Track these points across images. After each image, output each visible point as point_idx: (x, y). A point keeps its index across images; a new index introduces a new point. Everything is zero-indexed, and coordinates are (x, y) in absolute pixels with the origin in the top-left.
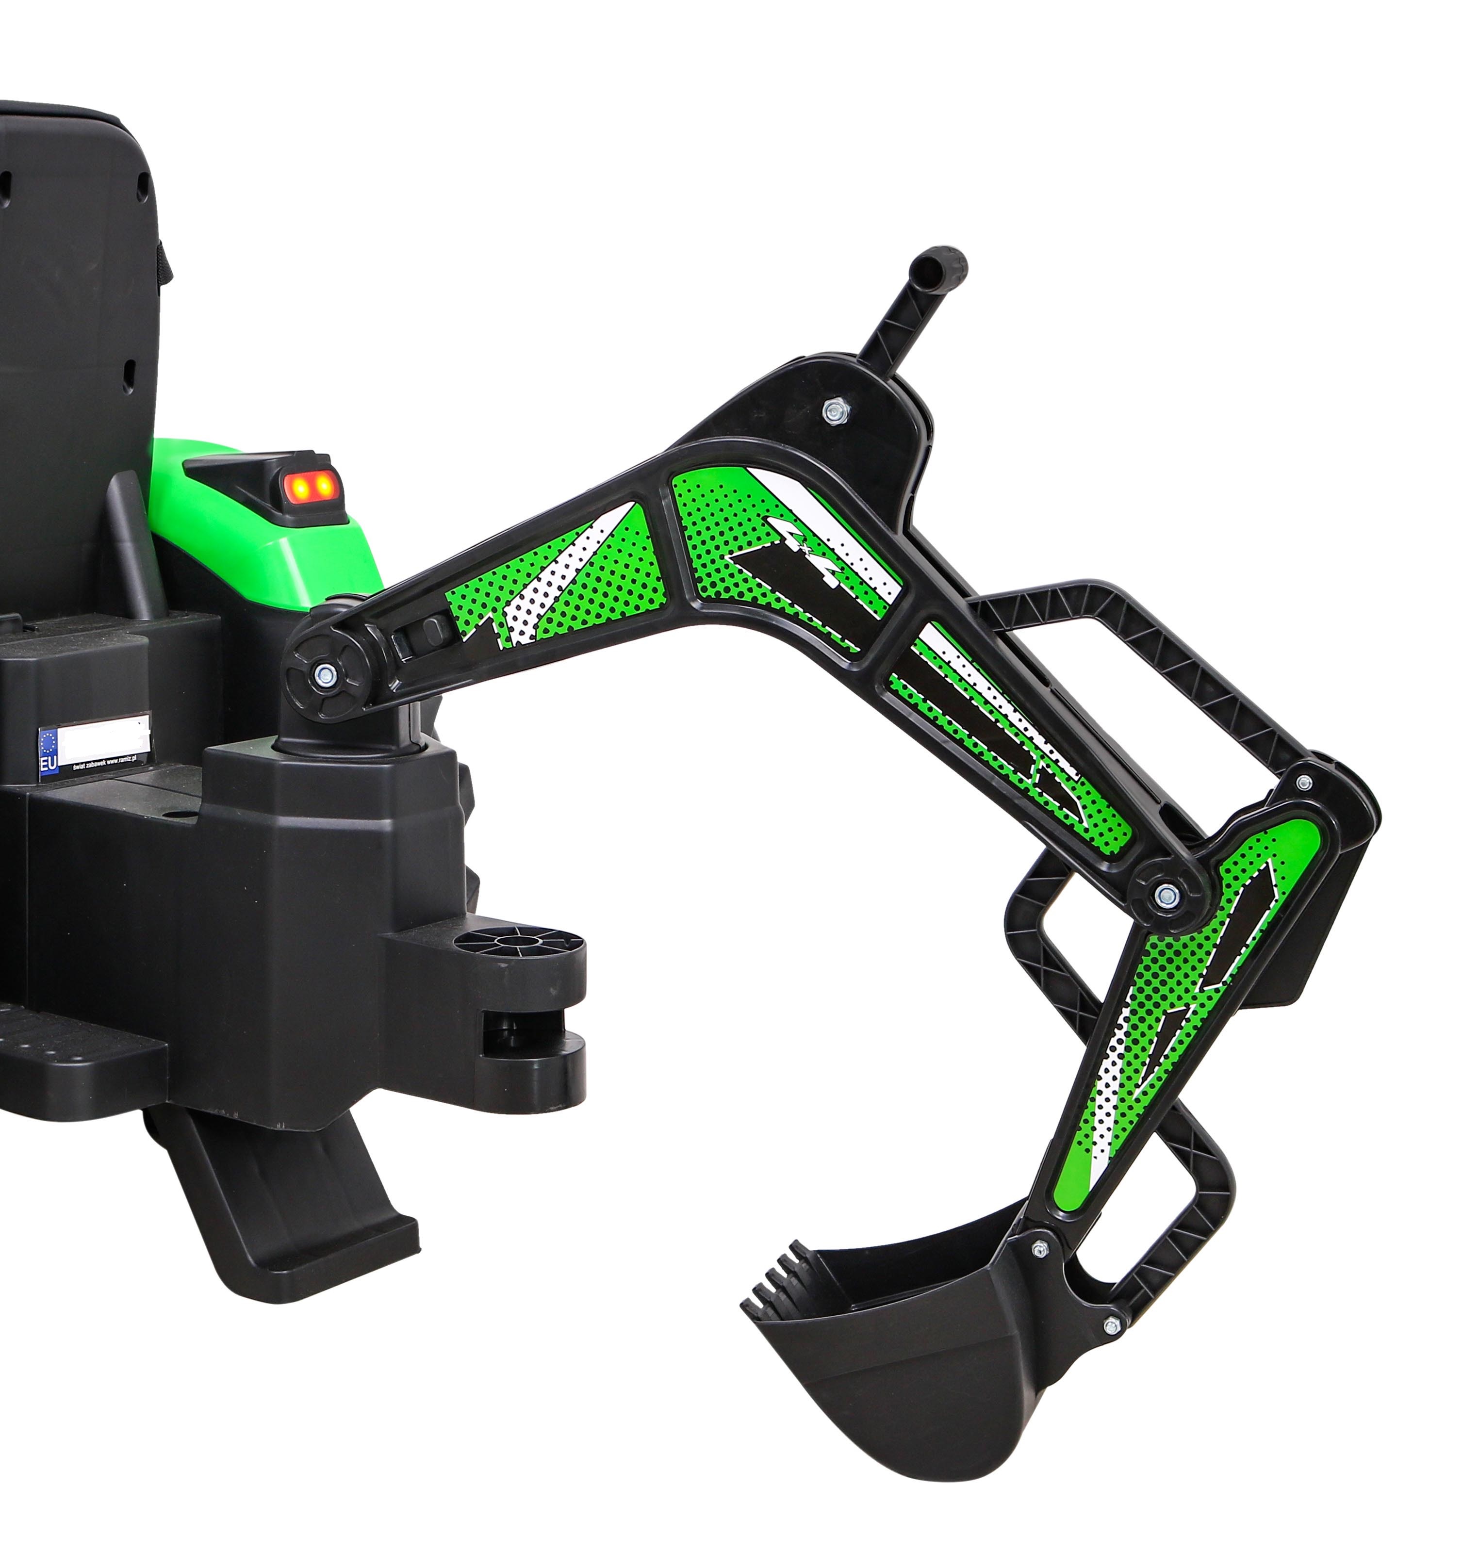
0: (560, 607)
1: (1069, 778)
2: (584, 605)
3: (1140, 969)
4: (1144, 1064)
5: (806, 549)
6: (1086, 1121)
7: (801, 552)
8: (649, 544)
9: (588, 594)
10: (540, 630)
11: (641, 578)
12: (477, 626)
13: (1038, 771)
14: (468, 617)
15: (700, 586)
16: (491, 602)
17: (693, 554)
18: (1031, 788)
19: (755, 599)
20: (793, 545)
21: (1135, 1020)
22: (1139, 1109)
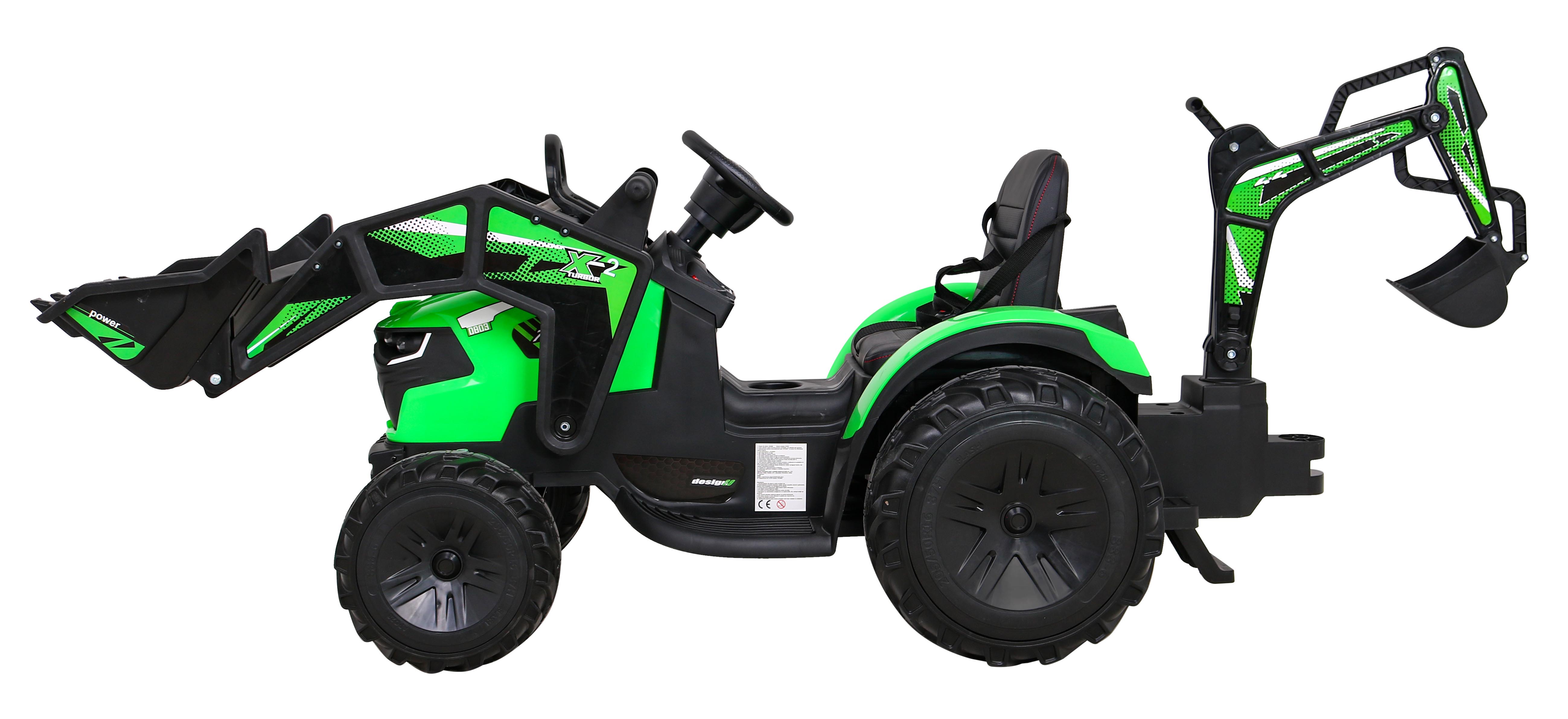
0: (1248, 267)
1: (1383, 132)
2: (1251, 259)
3: (1445, 145)
4: (1470, 167)
5: (1270, 179)
6: (1471, 196)
7: (1271, 181)
8: (1243, 228)
9: (1248, 256)
10: (1252, 277)
11: (1252, 236)
12: (1240, 298)
13: (1376, 140)
14: (1236, 299)
15: (1264, 218)
16: (1235, 289)
17: (1253, 215)
18: (1379, 145)
19: (1277, 203)
20: (1267, 182)
21: (1456, 159)
22: (1480, 179)
